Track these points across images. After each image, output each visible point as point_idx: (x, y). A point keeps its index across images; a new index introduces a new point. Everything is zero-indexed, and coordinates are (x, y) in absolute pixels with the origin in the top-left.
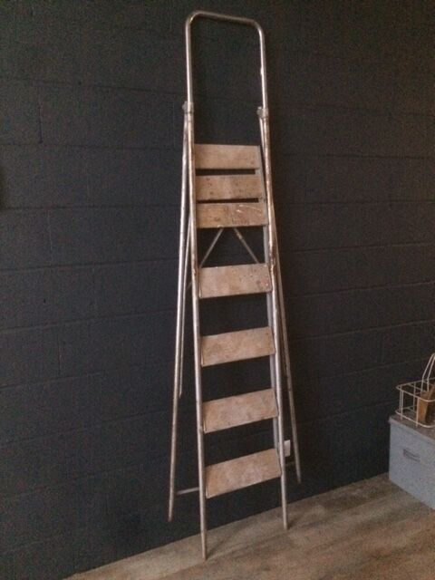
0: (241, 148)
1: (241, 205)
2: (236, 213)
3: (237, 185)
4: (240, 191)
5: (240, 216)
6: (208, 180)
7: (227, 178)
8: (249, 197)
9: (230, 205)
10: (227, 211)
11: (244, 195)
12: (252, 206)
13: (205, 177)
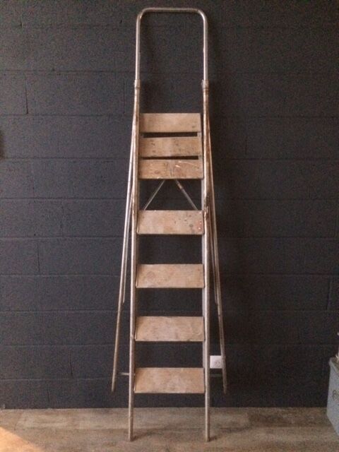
0: (184, 116)
1: (180, 161)
2: (175, 167)
3: (177, 145)
4: (180, 150)
5: (179, 170)
6: (152, 141)
7: (169, 140)
8: (188, 155)
9: (169, 161)
10: (167, 166)
11: (184, 154)
12: (191, 162)
13: (149, 139)
